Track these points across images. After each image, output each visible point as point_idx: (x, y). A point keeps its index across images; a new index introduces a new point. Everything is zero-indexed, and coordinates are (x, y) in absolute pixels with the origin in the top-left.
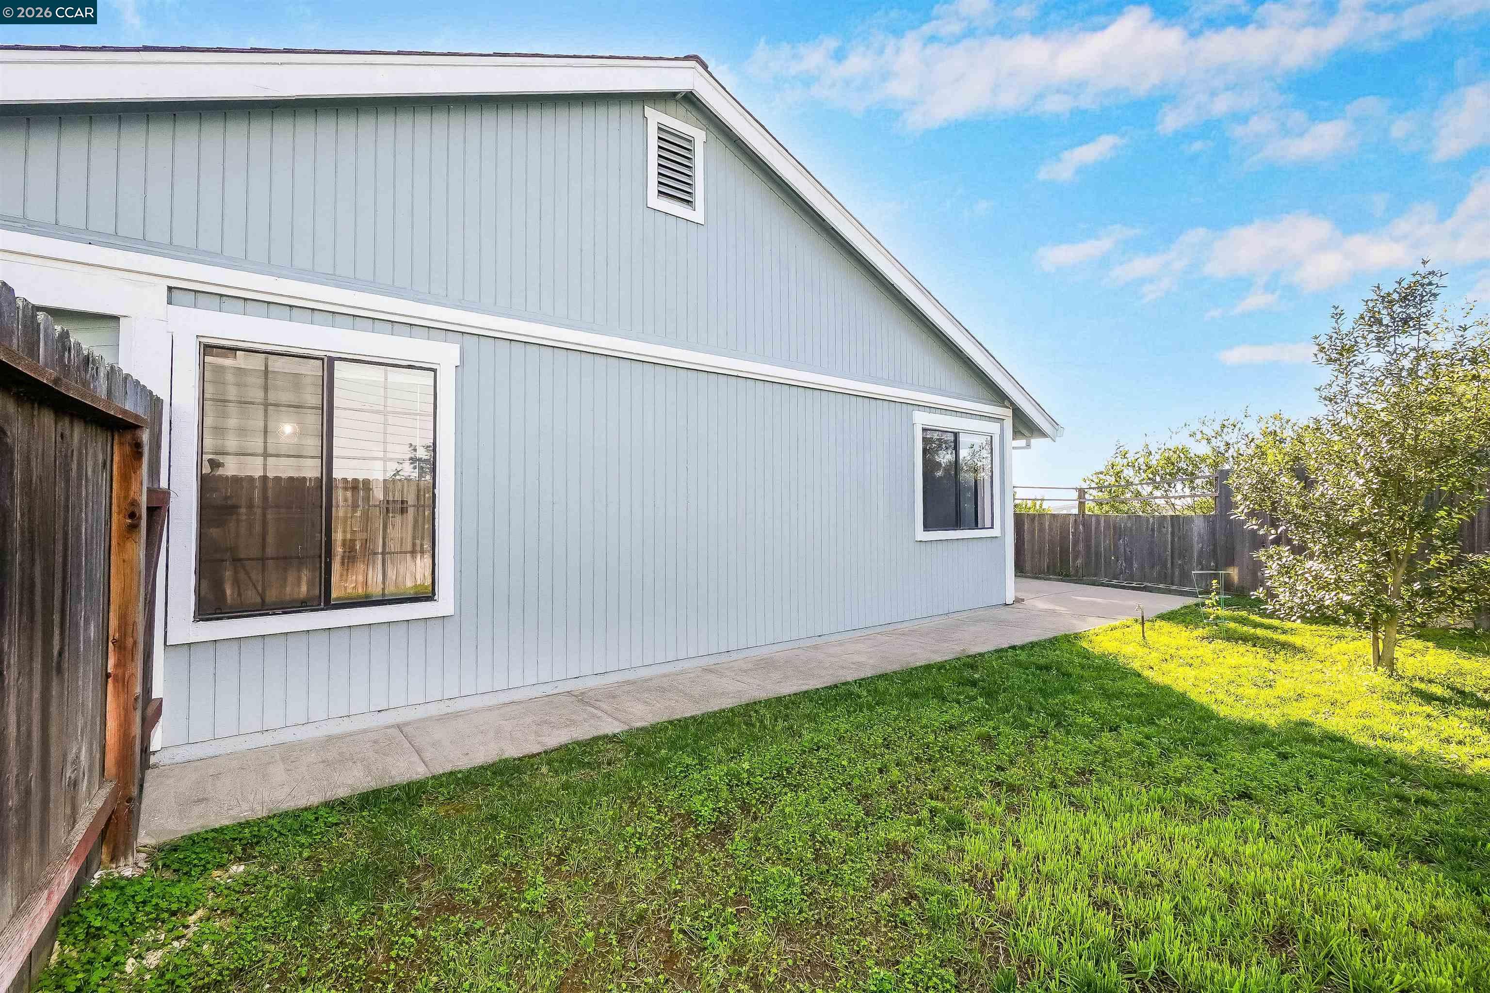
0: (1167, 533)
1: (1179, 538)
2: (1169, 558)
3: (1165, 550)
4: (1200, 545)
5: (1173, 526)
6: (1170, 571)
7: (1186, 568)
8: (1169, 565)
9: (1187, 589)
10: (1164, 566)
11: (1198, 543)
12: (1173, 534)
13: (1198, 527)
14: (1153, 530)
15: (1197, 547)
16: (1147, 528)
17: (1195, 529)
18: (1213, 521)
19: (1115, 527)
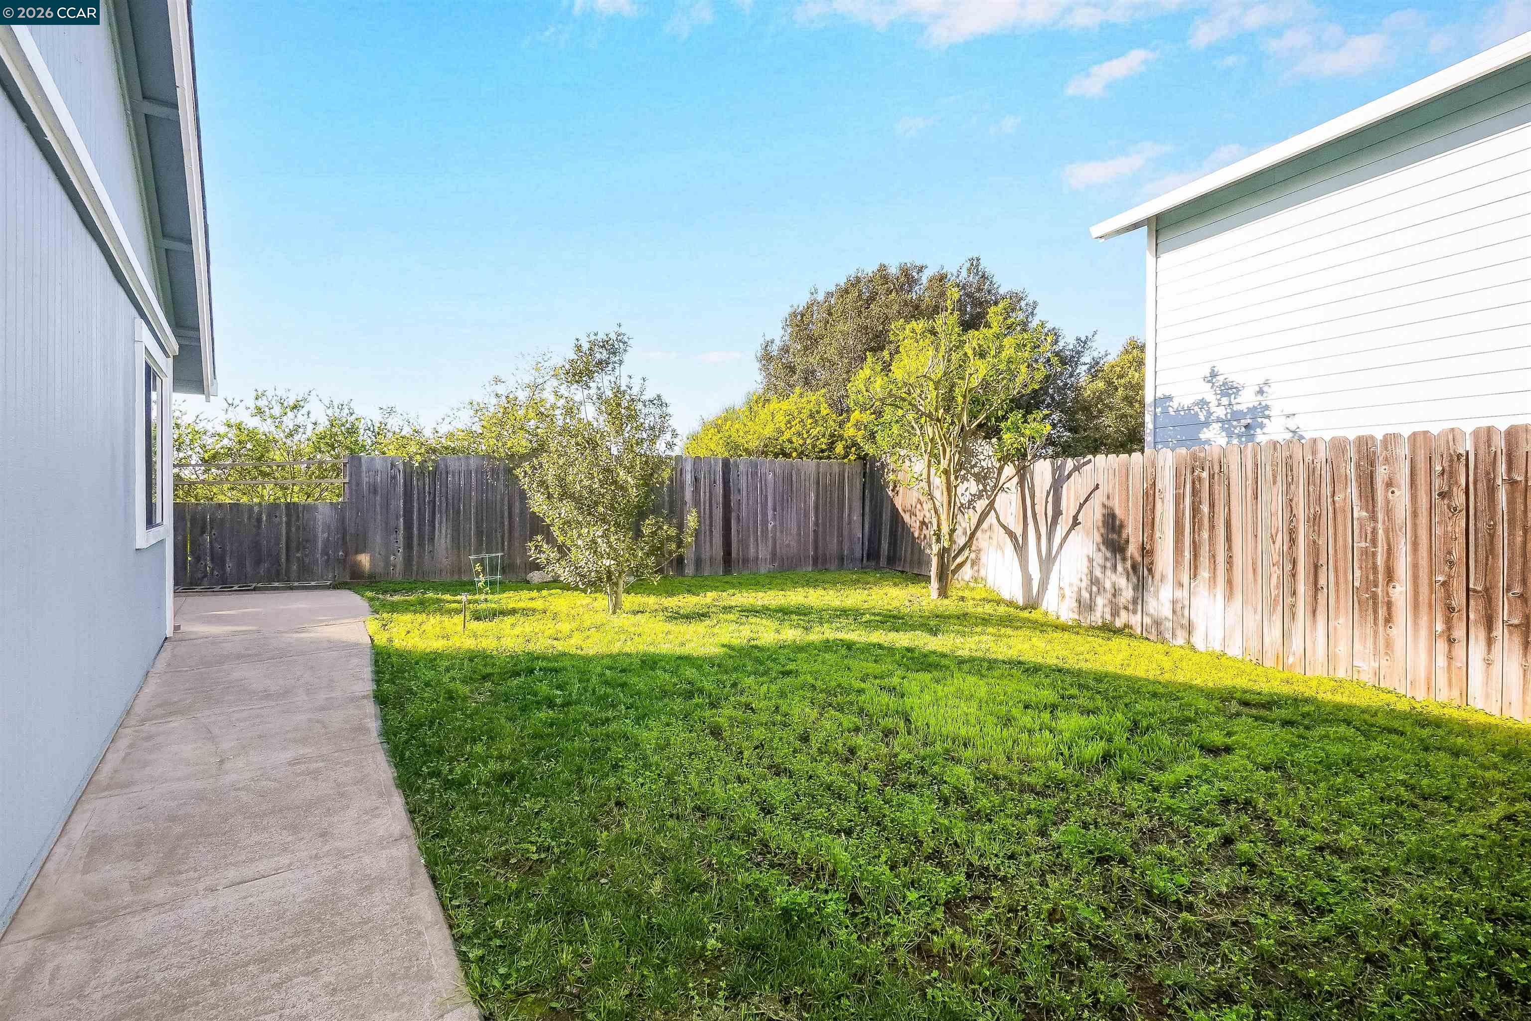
0: (280, 523)
1: (298, 528)
2: (284, 551)
3: (278, 543)
4: (326, 535)
5: (288, 515)
6: (284, 566)
7: (307, 560)
8: (283, 560)
9: (313, 583)
10: (278, 561)
11: (323, 532)
12: (288, 524)
13: (323, 517)
14: (259, 520)
15: (321, 536)
16: (249, 518)
17: (319, 517)
18: (341, 509)
19: (193, 520)
